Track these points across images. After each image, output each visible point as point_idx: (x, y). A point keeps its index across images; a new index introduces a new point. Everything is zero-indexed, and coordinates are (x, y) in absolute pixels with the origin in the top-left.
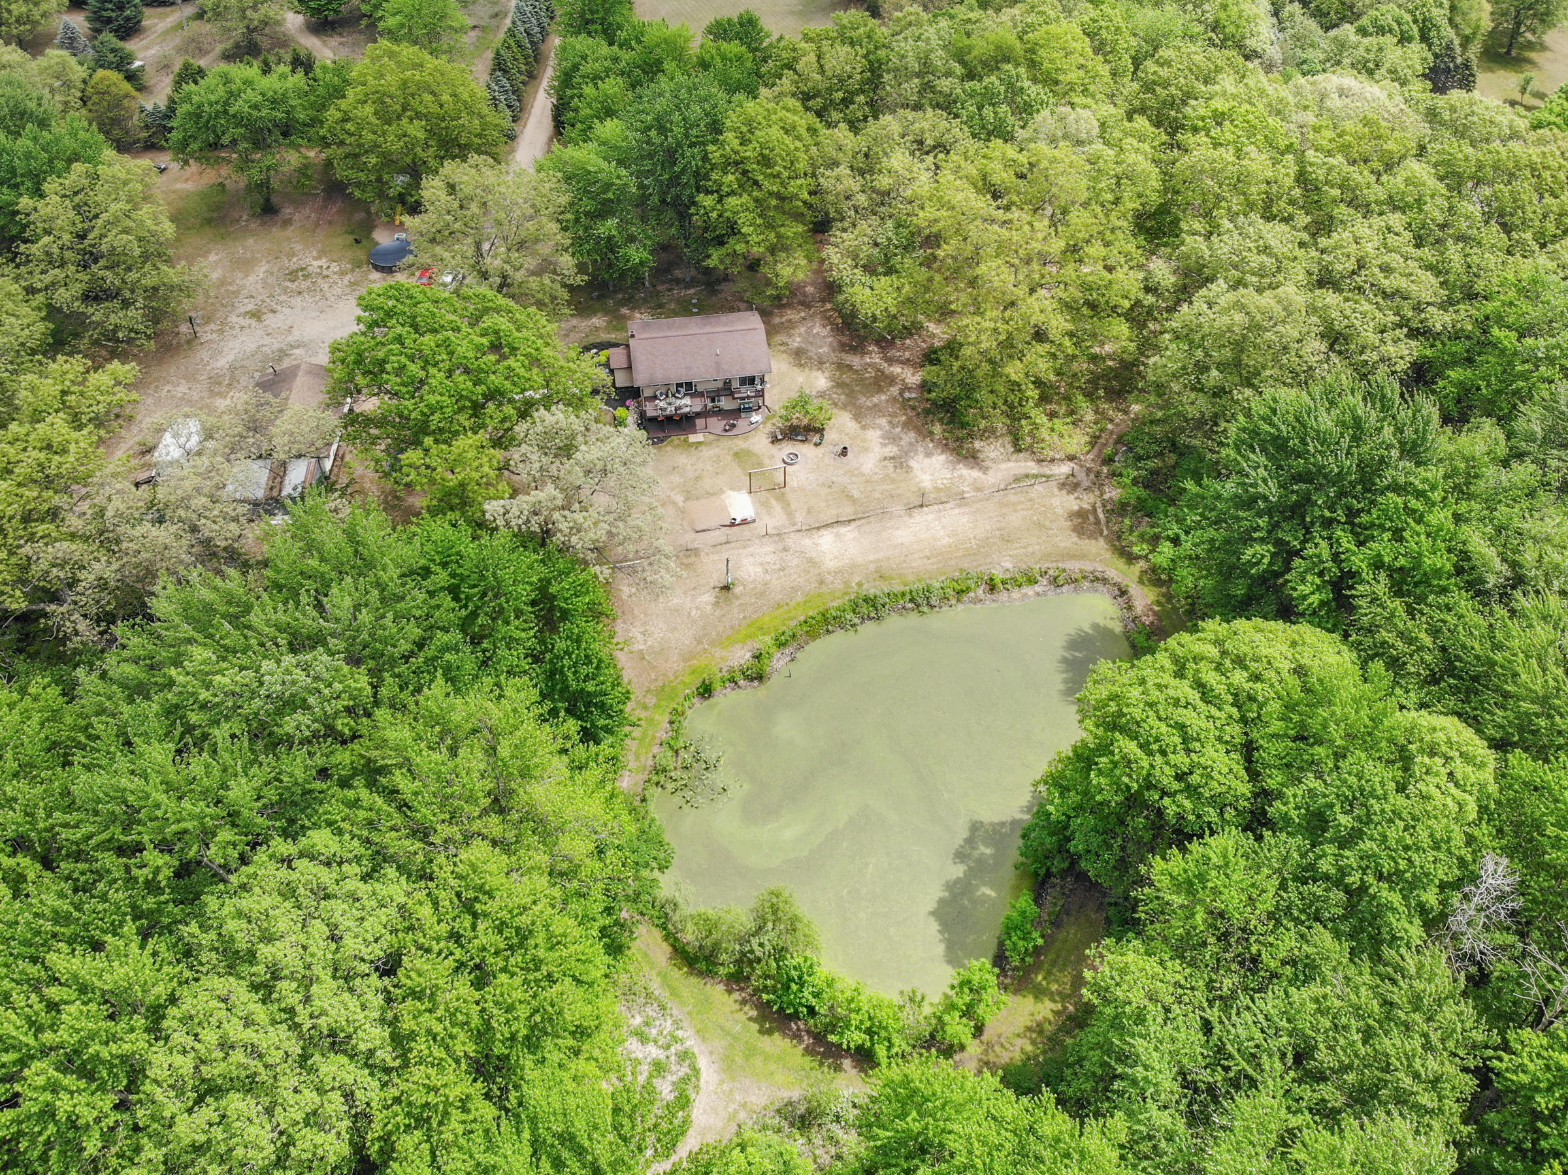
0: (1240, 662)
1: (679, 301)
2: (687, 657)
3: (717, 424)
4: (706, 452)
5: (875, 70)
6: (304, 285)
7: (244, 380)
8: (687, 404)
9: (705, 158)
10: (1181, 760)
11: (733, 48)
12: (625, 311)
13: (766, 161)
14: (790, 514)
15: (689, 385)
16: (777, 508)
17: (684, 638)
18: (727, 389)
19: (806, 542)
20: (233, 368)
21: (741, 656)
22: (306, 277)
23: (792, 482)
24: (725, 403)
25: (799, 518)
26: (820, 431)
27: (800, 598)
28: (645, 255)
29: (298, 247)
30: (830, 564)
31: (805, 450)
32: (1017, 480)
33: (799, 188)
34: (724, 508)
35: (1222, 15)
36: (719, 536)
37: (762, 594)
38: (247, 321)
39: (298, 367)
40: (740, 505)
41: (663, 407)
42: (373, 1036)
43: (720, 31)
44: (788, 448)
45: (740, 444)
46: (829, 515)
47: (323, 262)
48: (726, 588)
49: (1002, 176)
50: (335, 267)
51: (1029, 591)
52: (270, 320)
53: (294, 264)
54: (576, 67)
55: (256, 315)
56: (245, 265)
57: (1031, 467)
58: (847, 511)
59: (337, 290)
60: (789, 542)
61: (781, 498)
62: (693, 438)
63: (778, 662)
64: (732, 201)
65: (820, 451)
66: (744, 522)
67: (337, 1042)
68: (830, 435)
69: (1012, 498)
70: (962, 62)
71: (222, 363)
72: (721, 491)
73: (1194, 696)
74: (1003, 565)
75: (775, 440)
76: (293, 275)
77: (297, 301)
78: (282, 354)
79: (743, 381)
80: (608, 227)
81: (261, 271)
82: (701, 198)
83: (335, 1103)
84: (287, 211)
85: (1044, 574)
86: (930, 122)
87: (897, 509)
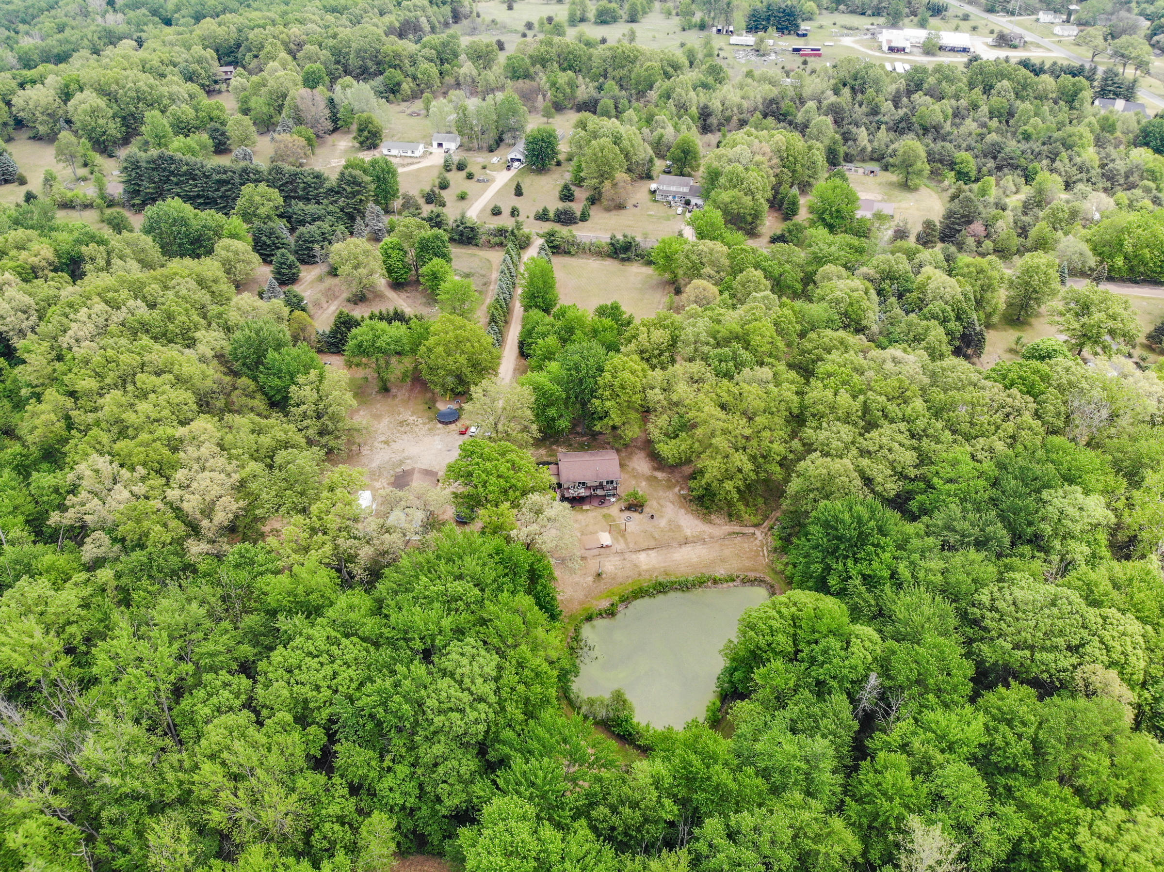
0: (795, 604)
1: (579, 443)
2: (581, 603)
3: (595, 503)
4: (591, 514)
5: (674, 341)
6: (407, 429)
7: (385, 473)
8: (582, 492)
9: (596, 383)
10: (769, 638)
11: (608, 322)
12: (554, 447)
13: (623, 387)
14: (627, 543)
15: (584, 483)
16: (622, 541)
17: (580, 595)
18: (601, 486)
19: (634, 556)
20: (379, 468)
21: (605, 604)
22: (408, 425)
23: (629, 530)
24: (600, 492)
25: (631, 545)
26: (642, 506)
27: (630, 581)
28: (567, 423)
29: (402, 410)
30: (644, 567)
31: (635, 516)
32: (730, 534)
33: (637, 399)
34: (598, 540)
35: (850, 309)
36: (596, 552)
37: (614, 579)
38: (382, 446)
39: (414, 469)
40: (606, 538)
41: (572, 493)
42: (493, 699)
43: (602, 312)
44: (627, 514)
45: (605, 511)
46: (645, 545)
47: (414, 418)
48: (599, 575)
49: (726, 398)
50: (420, 421)
51: (731, 584)
52: (394, 446)
53: (401, 418)
54: (533, 328)
55: (386, 443)
56: (378, 417)
57: (737, 529)
58: (652, 544)
59: (423, 432)
60: (626, 556)
61: (623, 536)
62: (585, 507)
63: (621, 608)
64: (608, 404)
65: (641, 516)
66: (607, 546)
67: (481, 699)
68: (646, 509)
69: (727, 542)
70: (715, 339)
71: (374, 465)
72: (596, 532)
73: (777, 616)
74: (720, 572)
75: (621, 510)
76: (401, 423)
77: (405, 437)
78: (401, 462)
79: (608, 482)
80: (552, 412)
81: (386, 421)
82: (594, 400)
83: (483, 716)
84: (394, 390)
85: (738, 577)
86: (697, 367)
87: (675, 544)
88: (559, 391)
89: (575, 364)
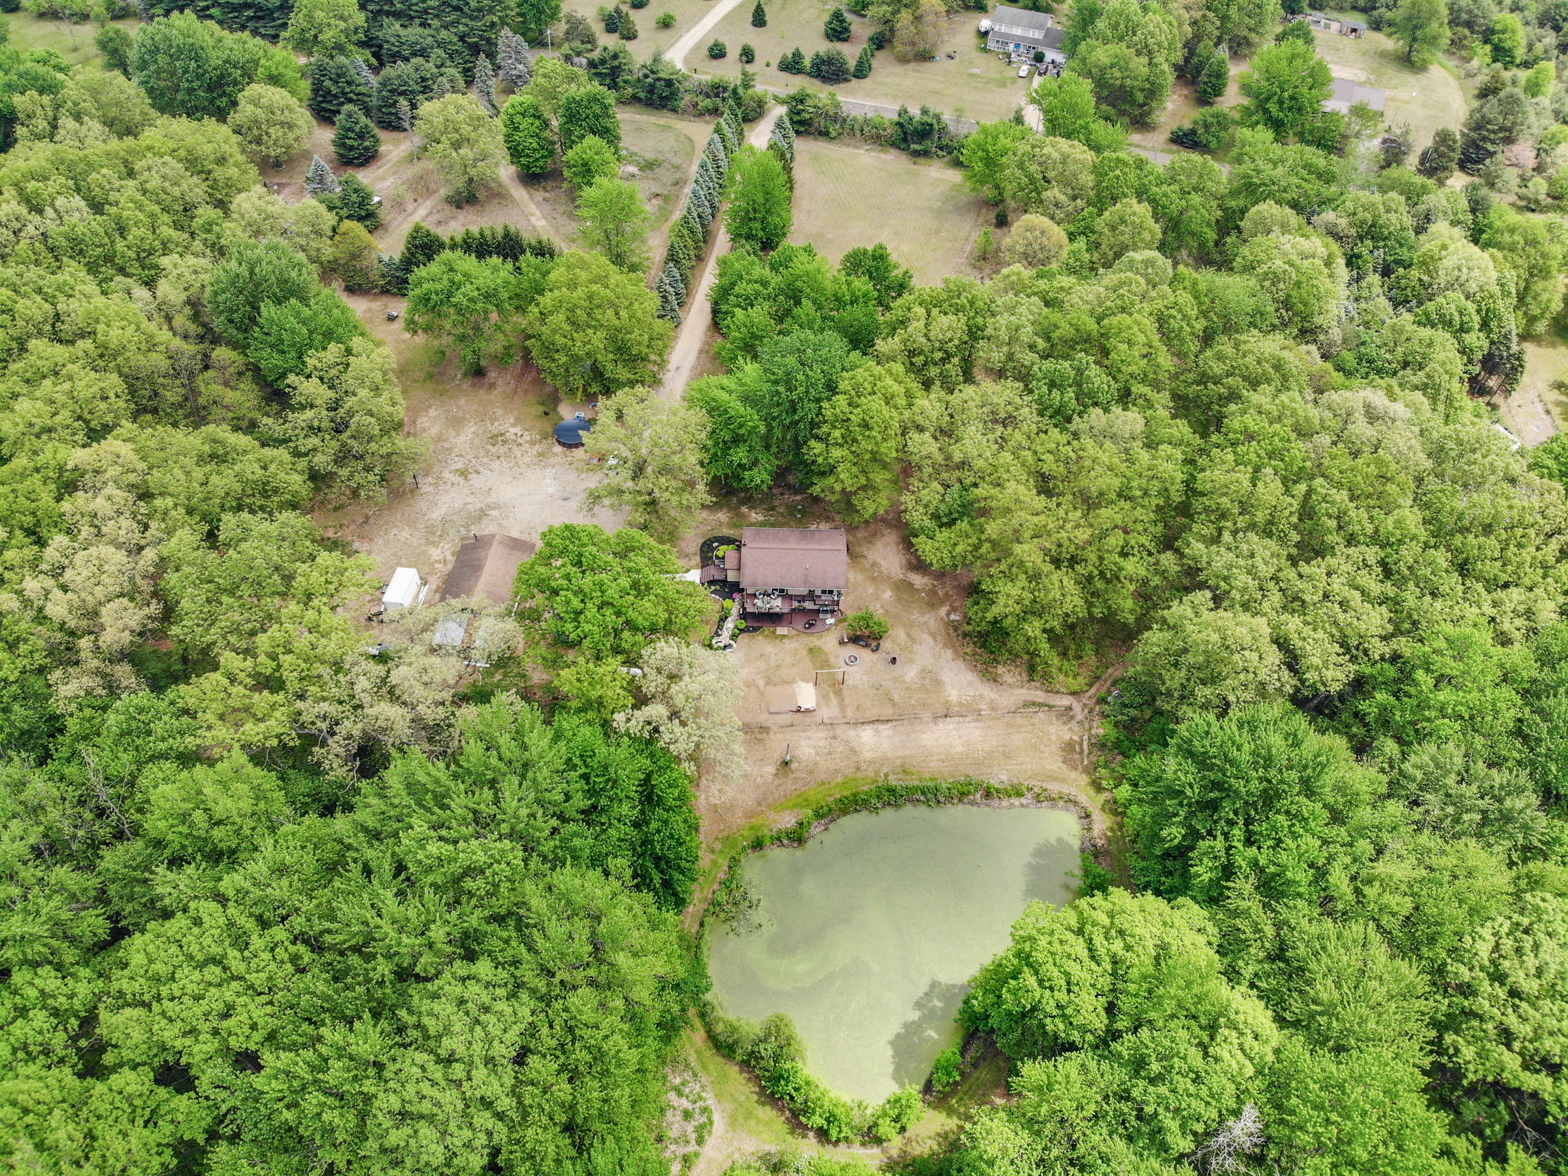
1: (787, 507)
2: (749, 815)
3: (799, 623)
4: (789, 645)
5: (974, 333)
6: (503, 449)
7: (452, 532)
8: (777, 605)
9: (819, 413)
10: (1062, 997)
11: (862, 284)
12: (744, 509)
13: (866, 426)
14: (843, 708)
15: (782, 591)
16: (834, 701)
17: (748, 799)
18: (811, 596)
19: (852, 733)
20: (444, 521)
21: (788, 821)
22: (505, 442)
23: (849, 682)
24: (808, 605)
25: (850, 712)
26: (878, 638)
27: (839, 779)
28: (765, 476)
29: (499, 412)
30: (867, 755)
31: (865, 654)
32: (1027, 704)
33: (889, 450)
34: (794, 697)
35: (1294, 293)
36: (786, 719)
37: (811, 772)
38: (457, 479)
39: (493, 536)
40: (807, 695)
41: (761, 604)
43: (855, 263)
44: (852, 650)
45: (814, 641)
46: (872, 714)
47: (517, 430)
48: (786, 763)
49: (1050, 465)
50: (526, 434)
51: (1016, 801)
52: (476, 481)
53: (495, 428)
54: (733, 284)
55: (464, 473)
56: (456, 423)
57: (1040, 696)
58: (887, 712)
59: (527, 459)
60: (839, 731)
61: (838, 693)
62: (781, 630)
63: (816, 829)
64: (837, 453)
65: (876, 656)
66: (808, 711)
68: (886, 644)
69: (1019, 721)
70: (1048, 339)
71: (436, 514)
72: (793, 681)
74: (1000, 777)
75: (841, 643)
76: (494, 439)
77: (496, 465)
78: (482, 514)
79: (824, 592)
80: (740, 455)
81: (470, 430)
82: (812, 443)
84: (492, 374)
85: (1030, 789)
86: (1007, 393)
87: (926, 716)
88: (753, 419)
89: (788, 374)
